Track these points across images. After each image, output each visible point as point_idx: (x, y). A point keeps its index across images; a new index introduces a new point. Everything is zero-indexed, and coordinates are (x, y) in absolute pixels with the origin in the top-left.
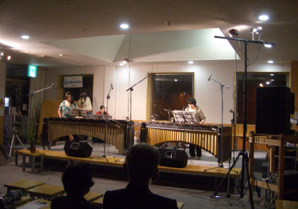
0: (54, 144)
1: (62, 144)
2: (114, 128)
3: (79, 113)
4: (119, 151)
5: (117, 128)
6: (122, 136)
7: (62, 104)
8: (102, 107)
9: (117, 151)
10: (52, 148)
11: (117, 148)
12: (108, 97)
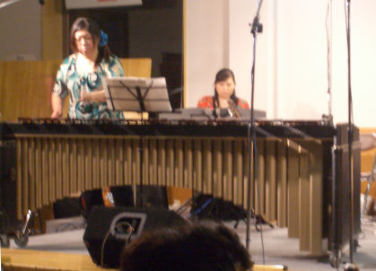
0: (38, 226)
1: (75, 228)
2: (280, 152)
3: (141, 99)
4: (304, 246)
5: (289, 153)
6: (312, 184)
7: (64, 67)
8: (223, 76)
9: (294, 246)
10: (33, 241)
11: (292, 235)
12: (257, 27)
